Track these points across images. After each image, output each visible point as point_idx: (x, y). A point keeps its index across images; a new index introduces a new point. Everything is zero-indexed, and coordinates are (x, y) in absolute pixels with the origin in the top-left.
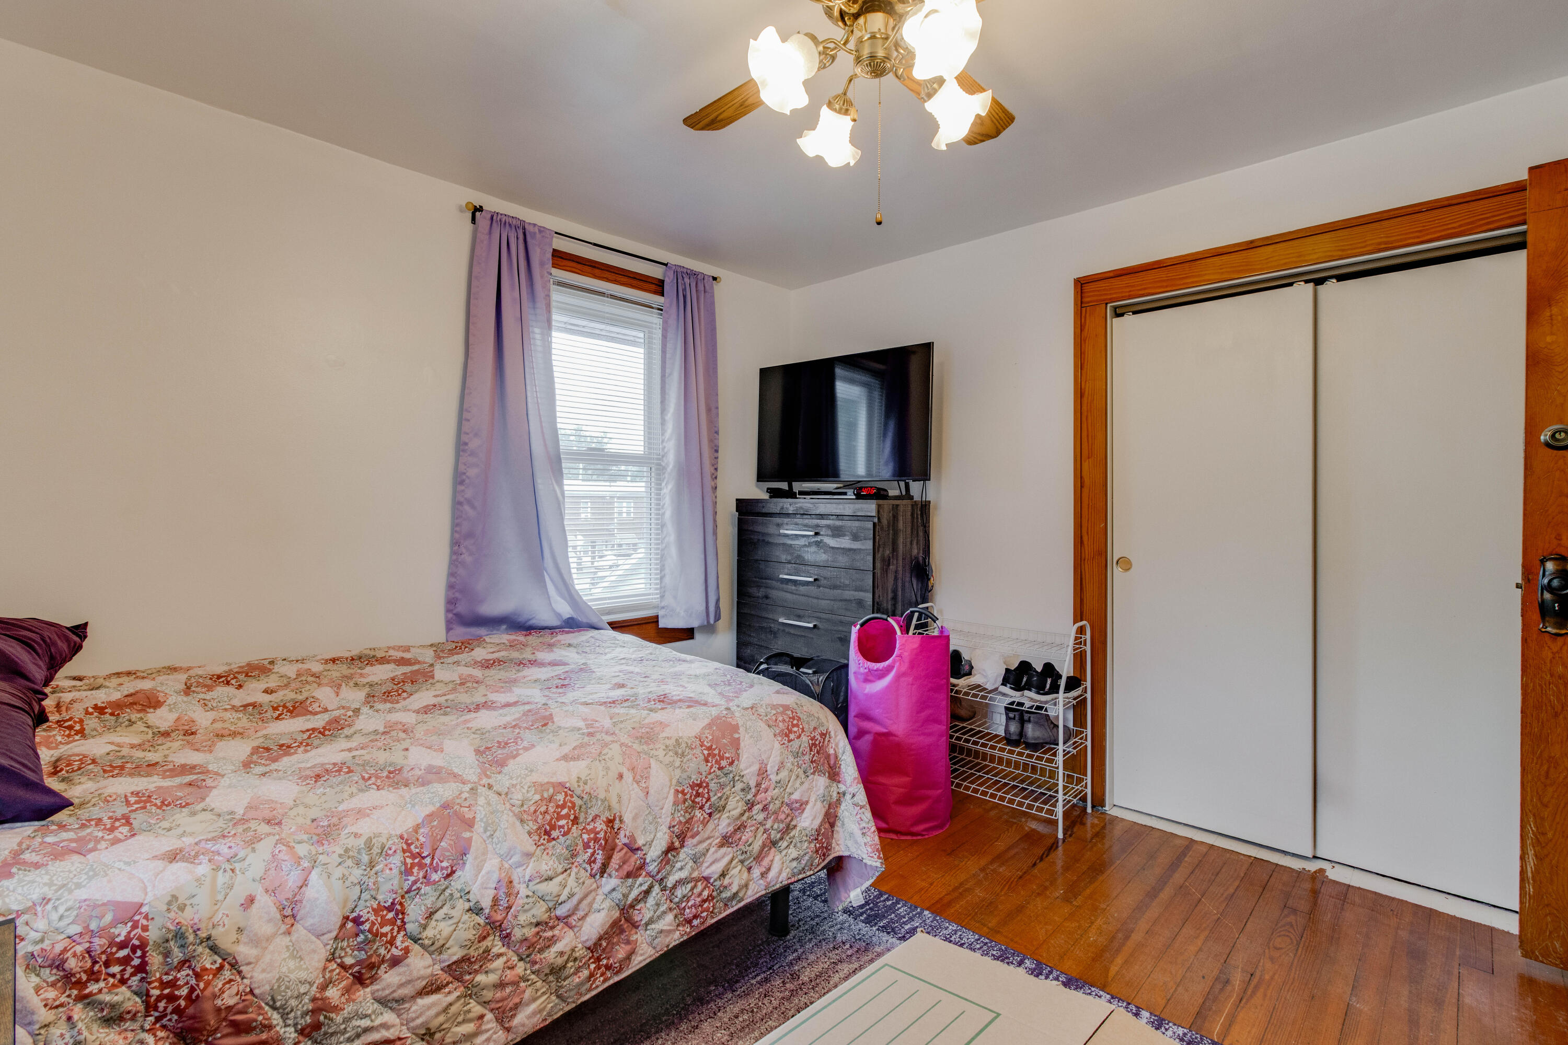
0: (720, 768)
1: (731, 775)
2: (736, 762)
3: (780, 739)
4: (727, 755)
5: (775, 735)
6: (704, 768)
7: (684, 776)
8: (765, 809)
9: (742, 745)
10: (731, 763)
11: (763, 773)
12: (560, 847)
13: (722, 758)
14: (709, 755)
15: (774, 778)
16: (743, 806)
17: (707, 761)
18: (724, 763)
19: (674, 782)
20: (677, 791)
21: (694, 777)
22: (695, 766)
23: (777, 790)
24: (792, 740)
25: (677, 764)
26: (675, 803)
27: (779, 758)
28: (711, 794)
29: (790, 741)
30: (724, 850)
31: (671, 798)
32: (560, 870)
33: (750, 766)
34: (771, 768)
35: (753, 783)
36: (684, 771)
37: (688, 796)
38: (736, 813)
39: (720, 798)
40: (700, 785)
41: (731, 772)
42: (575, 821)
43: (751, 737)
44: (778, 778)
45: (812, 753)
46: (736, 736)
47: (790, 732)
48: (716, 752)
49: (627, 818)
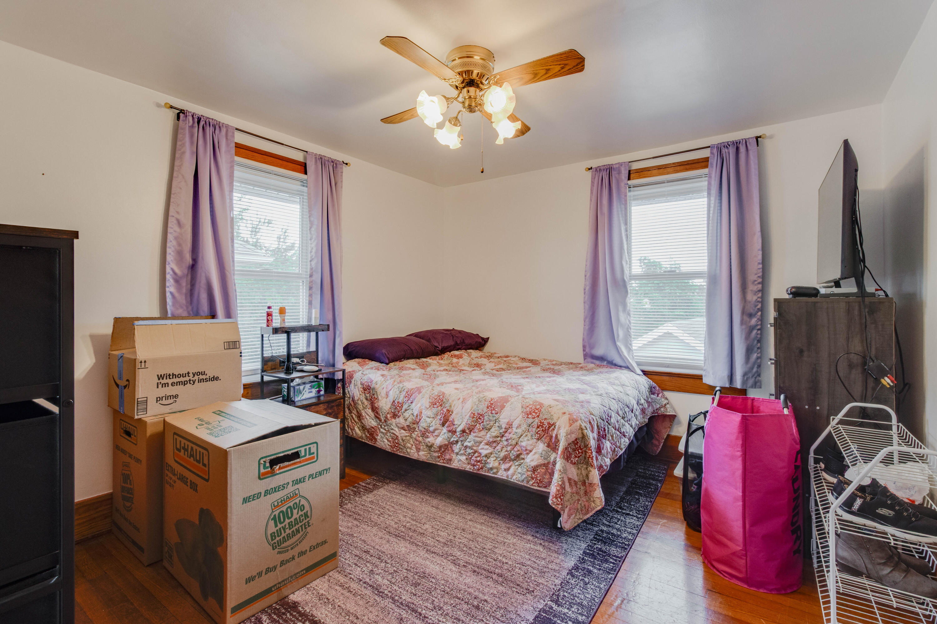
0: (492, 413)
1: (495, 418)
2: (499, 414)
3: (524, 414)
4: (496, 409)
5: (522, 412)
6: (485, 410)
7: (477, 409)
8: (507, 440)
9: (505, 409)
10: (497, 413)
11: (510, 425)
12: (435, 410)
13: (494, 410)
14: (490, 406)
15: (514, 429)
16: (497, 433)
17: (488, 408)
18: (493, 412)
19: (473, 409)
20: (472, 413)
21: (480, 411)
22: (482, 408)
23: (514, 436)
24: (529, 418)
25: (477, 403)
26: (470, 416)
27: (519, 422)
28: (484, 421)
29: (527, 418)
30: (487, 447)
31: (469, 414)
32: (432, 417)
33: (504, 419)
34: (515, 425)
35: (504, 426)
36: (478, 407)
37: (475, 417)
38: (494, 434)
39: (488, 424)
40: (481, 415)
41: (495, 417)
42: (441, 405)
43: (511, 407)
44: (516, 431)
45: (539, 429)
46: (505, 404)
47: (531, 414)
48: (493, 406)
49: (454, 413)
